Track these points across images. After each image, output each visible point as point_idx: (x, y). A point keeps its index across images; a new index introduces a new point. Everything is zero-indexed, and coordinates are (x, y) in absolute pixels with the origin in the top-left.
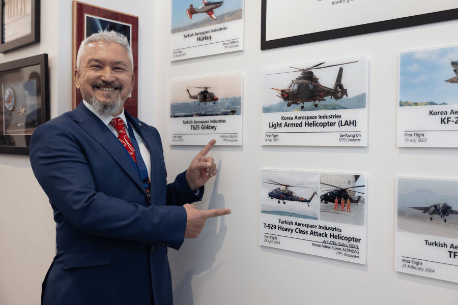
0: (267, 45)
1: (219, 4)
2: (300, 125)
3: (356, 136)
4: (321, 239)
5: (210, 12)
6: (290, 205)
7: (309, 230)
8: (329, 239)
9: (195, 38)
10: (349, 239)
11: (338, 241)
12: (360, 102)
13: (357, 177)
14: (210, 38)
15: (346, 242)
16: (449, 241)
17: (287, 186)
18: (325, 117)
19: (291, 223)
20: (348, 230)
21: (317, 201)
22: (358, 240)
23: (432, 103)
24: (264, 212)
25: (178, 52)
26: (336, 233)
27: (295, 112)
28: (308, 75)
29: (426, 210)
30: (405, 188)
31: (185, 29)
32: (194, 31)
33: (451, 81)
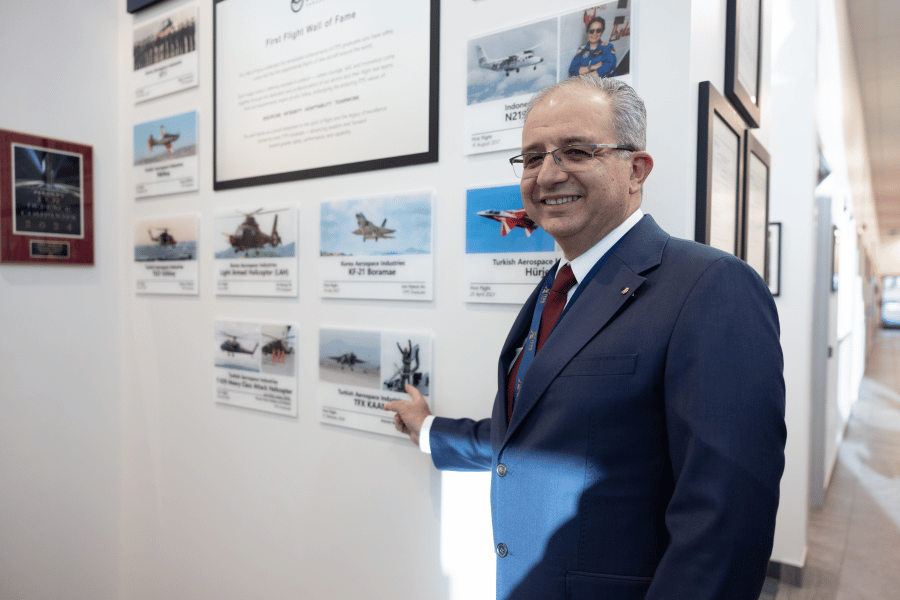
0: (219, 186)
1: (175, 137)
2: (243, 273)
3: (285, 286)
4: (262, 392)
5: (168, 144)
6: (238, 358)
7: (252, 383)
8: (269, 392)
9: (155, 172)
10: (284, 391)
11: (276, 394)
12: (290, 251)
13: (289, 328)
14: (168, 174)
15: (281, 395)
16: (355, 389)
17: (235, 338)
18: (264, 265)
19: (238, 377)
20: (283, 382)
21: (259, 353)
22: (289, 392)
23: (343, 254)
24: (217, 365)
25: (141, 187)
26: (273, 385)
27: (241, 260)
28: (251, 222)
29: (338, 359)
30: (326, 339)
31: (147, 161)
32: (154, 165)
33: (357, 233)
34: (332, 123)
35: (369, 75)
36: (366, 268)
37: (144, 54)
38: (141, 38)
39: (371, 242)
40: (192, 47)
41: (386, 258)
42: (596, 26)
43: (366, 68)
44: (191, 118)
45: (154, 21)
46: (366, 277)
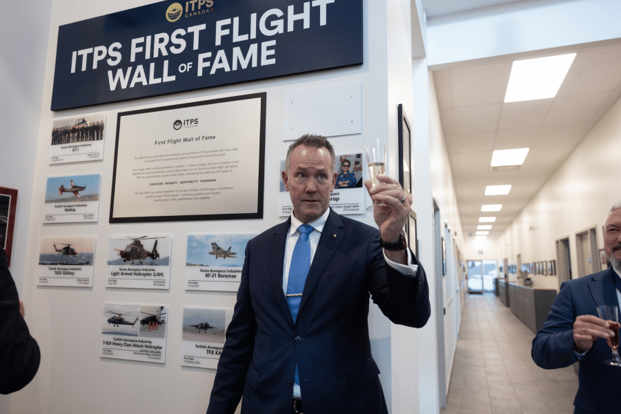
0: (113, 220)
1: (82, 188)
2: (131, 274)
3: (162, 283)
4: (139, 349)
5: (76, 192)
6: (122, 327)
7: (132, 343)
8: (144, 349)
9: (63, 209)
10: (156, 348)
11: (149, 349)
12: (166, 262)
13: (162, 308)
14: (74, 210)
15: (154, 350)
16: (207, 344)
17: (120, 315)
18: (146, 270)
19: (121, 340)
20: (156, 342)
21: (138, 324)
22: (161, 348)
23: (202, 265)
24: (104, 333)
25: (49, 217)
26: (148, 344)
27: (127, 266)
28: (137, 243)
29: (197, 327)
30: (188, 315)
31: (56, 201)
32: (63, 204)
33: (211, 253)
34: (197, 192)
35: (222, 169)
36: (217, 274)
37: (59, 137)
38: (60, 127)
39: (221, 259)
40: (100, 137)
41: (230, 269)
42: (346, 164)
43: (221, 165)
44: (95, 179)
45: (71, 118)
46: (217, 278)
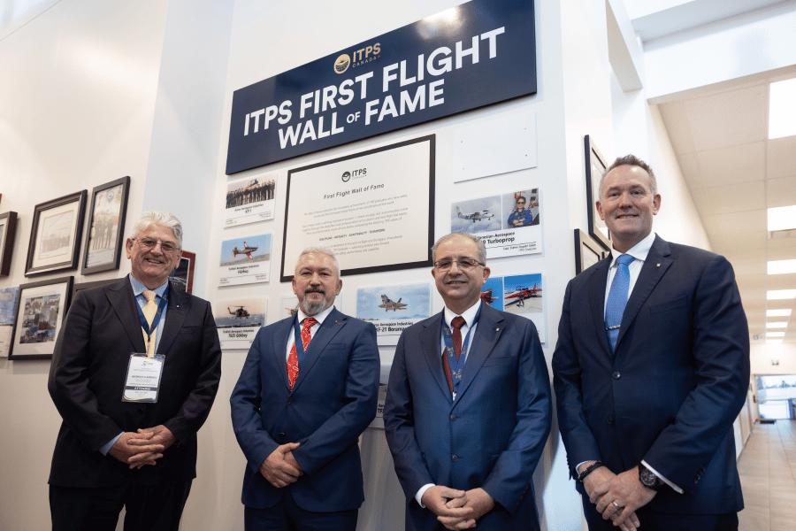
0: (284, 279)
1: (254, 249)
5: (248, 254)
9: (237, 270)
14: (247, 272)
25: (224, 280)
31: (230, 264)
32: (236, 266)
33: (381, 306)
34: (366, 244)
35: (392, 218)
36: (387, 327)
37: (233, 199)
38: (233, 190)
39: (391, 312)
40: (271, 196)
41: (400, 321)
42: (521, 200)
43: (389, 214)
44: (266, 238)
45: (244, 181)
46: (387, 332)
